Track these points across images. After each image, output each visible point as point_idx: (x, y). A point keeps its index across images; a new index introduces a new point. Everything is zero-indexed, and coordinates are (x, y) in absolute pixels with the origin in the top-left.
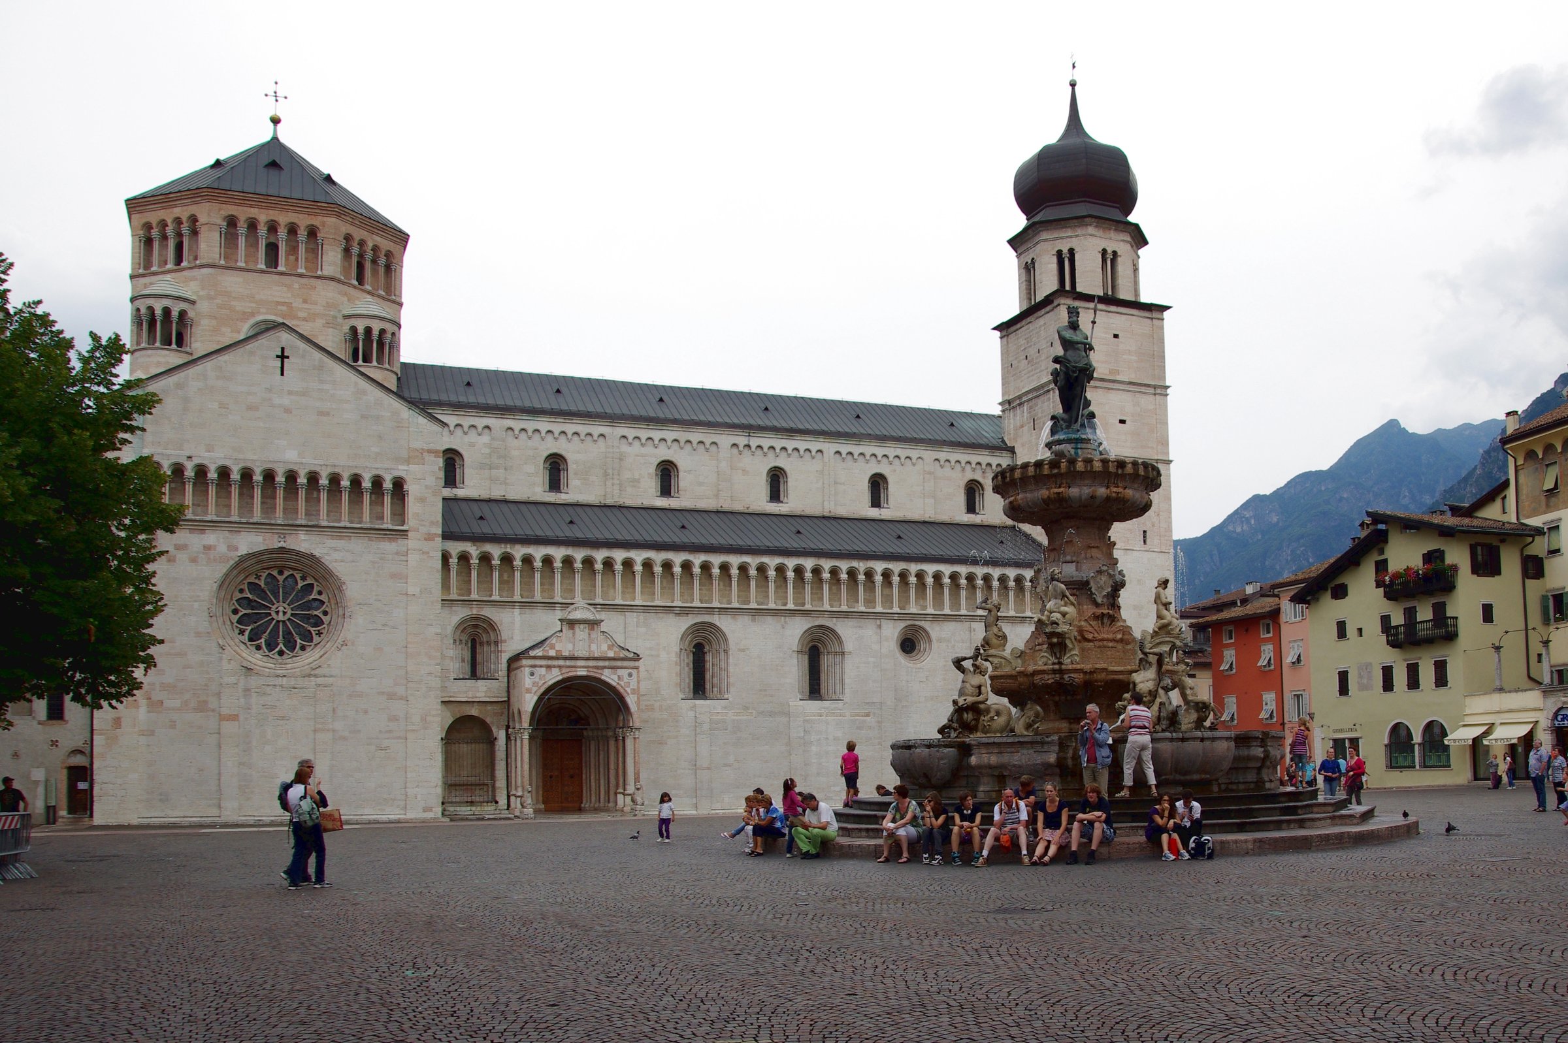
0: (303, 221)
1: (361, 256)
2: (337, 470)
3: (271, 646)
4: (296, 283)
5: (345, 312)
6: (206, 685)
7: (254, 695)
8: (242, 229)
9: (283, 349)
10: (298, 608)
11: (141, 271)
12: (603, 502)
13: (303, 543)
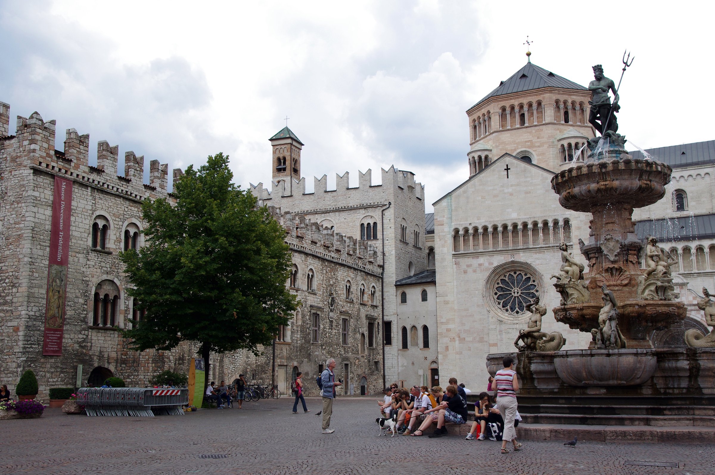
0: (534, 99)
1: (566, 107)
2: (536, 219)
3: (512, 309)
4: (533, 130)
5: (558, 138)
6: (483, 330)
7: (504, 333)
8: (508, 111)
9: (507, 165)
10: (524, 289)
11: (473, 141)
12: (711, 212)
13: (522, 257)
